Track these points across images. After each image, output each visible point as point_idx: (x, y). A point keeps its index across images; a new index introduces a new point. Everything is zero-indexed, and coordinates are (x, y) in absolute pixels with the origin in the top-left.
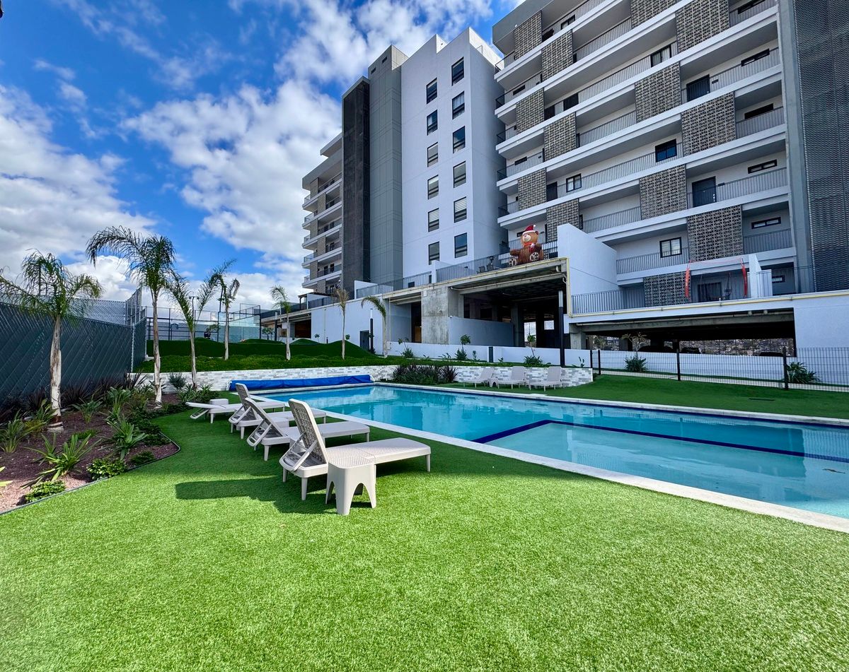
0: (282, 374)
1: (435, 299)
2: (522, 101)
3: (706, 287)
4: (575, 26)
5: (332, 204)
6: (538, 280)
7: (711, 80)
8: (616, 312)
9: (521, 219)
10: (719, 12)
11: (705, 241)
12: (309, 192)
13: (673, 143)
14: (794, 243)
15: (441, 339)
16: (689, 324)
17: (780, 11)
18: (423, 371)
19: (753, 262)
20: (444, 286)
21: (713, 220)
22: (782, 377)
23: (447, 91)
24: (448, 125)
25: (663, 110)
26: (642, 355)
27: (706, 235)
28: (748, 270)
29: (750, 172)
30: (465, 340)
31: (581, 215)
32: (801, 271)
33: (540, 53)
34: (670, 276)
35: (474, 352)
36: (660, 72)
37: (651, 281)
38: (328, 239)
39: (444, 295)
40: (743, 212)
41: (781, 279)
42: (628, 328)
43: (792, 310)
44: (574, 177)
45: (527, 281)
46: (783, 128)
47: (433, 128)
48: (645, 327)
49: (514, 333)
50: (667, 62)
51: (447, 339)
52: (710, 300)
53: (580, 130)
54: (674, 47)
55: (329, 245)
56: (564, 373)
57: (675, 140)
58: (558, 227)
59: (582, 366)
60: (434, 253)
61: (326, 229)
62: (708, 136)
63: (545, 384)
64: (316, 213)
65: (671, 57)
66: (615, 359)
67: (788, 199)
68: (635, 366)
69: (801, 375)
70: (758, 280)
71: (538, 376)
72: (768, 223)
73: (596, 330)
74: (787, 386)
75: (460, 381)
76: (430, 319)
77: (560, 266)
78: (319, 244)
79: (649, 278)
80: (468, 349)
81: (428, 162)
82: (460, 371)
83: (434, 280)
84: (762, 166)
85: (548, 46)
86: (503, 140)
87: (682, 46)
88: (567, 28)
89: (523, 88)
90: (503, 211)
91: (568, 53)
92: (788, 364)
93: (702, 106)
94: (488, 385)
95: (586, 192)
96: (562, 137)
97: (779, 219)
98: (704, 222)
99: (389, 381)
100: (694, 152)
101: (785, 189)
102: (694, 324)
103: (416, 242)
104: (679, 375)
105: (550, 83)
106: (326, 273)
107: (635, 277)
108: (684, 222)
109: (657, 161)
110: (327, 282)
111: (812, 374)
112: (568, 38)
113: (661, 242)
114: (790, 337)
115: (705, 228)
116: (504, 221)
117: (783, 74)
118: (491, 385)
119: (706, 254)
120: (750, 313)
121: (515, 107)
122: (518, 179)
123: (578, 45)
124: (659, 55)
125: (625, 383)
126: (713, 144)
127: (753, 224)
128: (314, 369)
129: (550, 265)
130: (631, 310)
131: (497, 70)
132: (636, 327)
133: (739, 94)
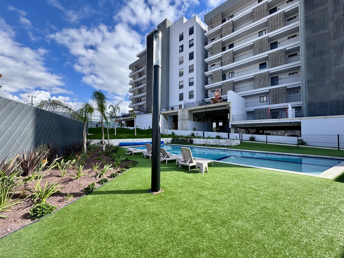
0: (135, 140)
1: (183, 115)
2: (214, 44)
3: (275, 114)
4: (234, 19)
5: (141, 76)
6: (220, 109)
7: (278, 43)
8: (246, 121)
9: (213, 86)
10: (281, 20)
11: (275, 98)
12: (132, 71)
13: (265, 64)
14: (302, 100)
15: (185, 129)
16: (269, 126)
17: (300, 23)
18: (182, 140)
19: (290, 105)
20: (187, 110)
21: (277, 91)
22: (297, 143)
23: (187, 38)
24: (187, 51)
25: (262, 52)
26: (255, 136)
27: (275, 96)
28: (288, 108)
29: (289, 75)
30: (195, 129)
31: (234, 86)
32: (304, 110)
33: (221, 27)
34: (263, 109)
35: (197, 134)
36: (262, 39)
37: (257, 110)
38: (139, 89)
39: (187, 113)
40: (287, 89)
41: (298, 111)
42: (250, 126)
43: (300, 122)
44: (232, 73)
45: (216, 109)
46: (299, 62)
47: (181, 51)
48: (255, 126)
49: (210, 127)
50: (264, 36)
51: (188, 129)
52: (276, 118)
53: (234, 56)
54: (267, 31)
55: (139, 92)
56: (231, 141)
57: (266, 62)
58: (228, 91)
59: (236, 139)
60: (181, 98)
61: (138, 86)
62: (277, 62)
63: (225, 145)
64: (134, 79)
65: (265, 34)
66: (246, 137)
67: (301, 85)
68: (252, 139)
69: (302, 142)
70: (291, 112)
71: (222, 142)
72: (294, 92)
73: (239, 127)
74: (298, 146)
75: (195, 144)
76: (181, 121)
77: (228, 105)
78: (136, 91)
79: (256, 109)
80: (195, 133)
81: (180, 64)
82: (195, 140)
83: (183, 107)
84: (293, 74)
85: (224, 25)
86: (207, 57)
87: (269, 31)
88: (230, 20)
89: (214, 39)
90: (207, 83)
91: (231, 28)
92: (299, 139)
93: (275, 52)
94: (206, 145)
95: (235, 79)
96: (228, 58)
97: (298, 91)
98: (274, 91)
99: (170, 143)
100: (272, 67)
101: (300, 82)
102: (271, 126)
103: (175, 92)
104: (267, 142)
105: (224, 38)
106: (138, 102)
107: (252, 109)
108: (268, 91)
109: (260, 69)
110: (139, 106)
111: (305, 142)
112: (231, 23)
113: (260, 97)
114: (299, 130)
115: (275, 93)
116: (207, 87)
117: (300, 44)
118: (207, 145)
119: (275, 102)
120: (288, 123)
121: (212, 46)
122: (212, 72)
123: (234, 26)
124: (261, 32)
125: (250, 144)
126: (278, 65)
127: (290, 93)
128: (145, 139)
129: (225, 104)
130: (251, 121)
131: (206, 32)
132: (252, 126)
133: (287, 49)
